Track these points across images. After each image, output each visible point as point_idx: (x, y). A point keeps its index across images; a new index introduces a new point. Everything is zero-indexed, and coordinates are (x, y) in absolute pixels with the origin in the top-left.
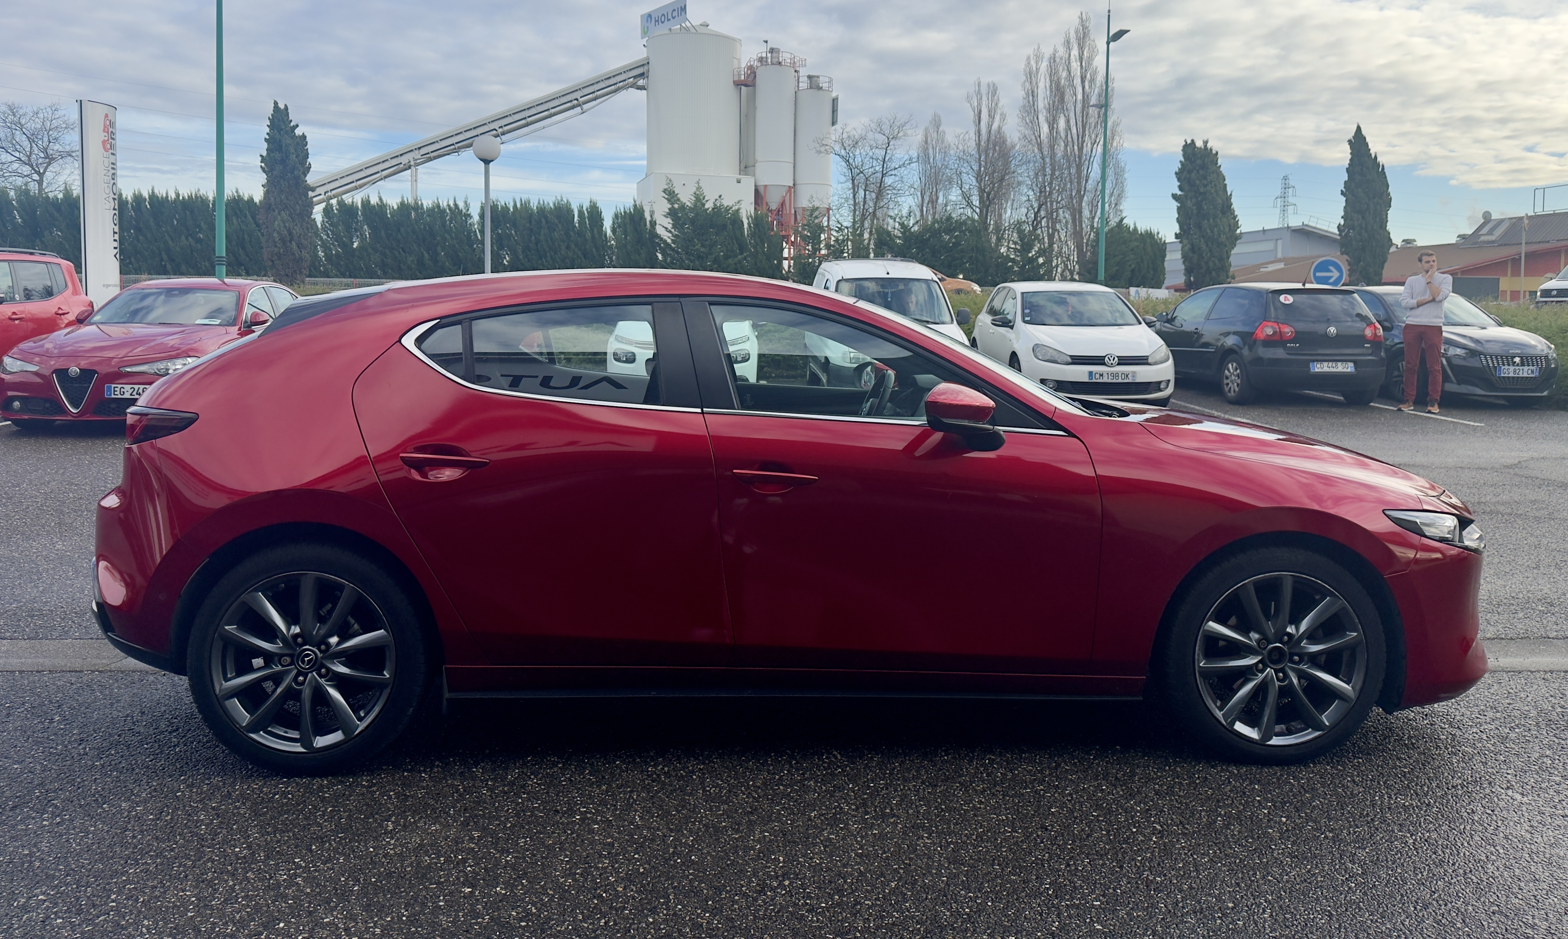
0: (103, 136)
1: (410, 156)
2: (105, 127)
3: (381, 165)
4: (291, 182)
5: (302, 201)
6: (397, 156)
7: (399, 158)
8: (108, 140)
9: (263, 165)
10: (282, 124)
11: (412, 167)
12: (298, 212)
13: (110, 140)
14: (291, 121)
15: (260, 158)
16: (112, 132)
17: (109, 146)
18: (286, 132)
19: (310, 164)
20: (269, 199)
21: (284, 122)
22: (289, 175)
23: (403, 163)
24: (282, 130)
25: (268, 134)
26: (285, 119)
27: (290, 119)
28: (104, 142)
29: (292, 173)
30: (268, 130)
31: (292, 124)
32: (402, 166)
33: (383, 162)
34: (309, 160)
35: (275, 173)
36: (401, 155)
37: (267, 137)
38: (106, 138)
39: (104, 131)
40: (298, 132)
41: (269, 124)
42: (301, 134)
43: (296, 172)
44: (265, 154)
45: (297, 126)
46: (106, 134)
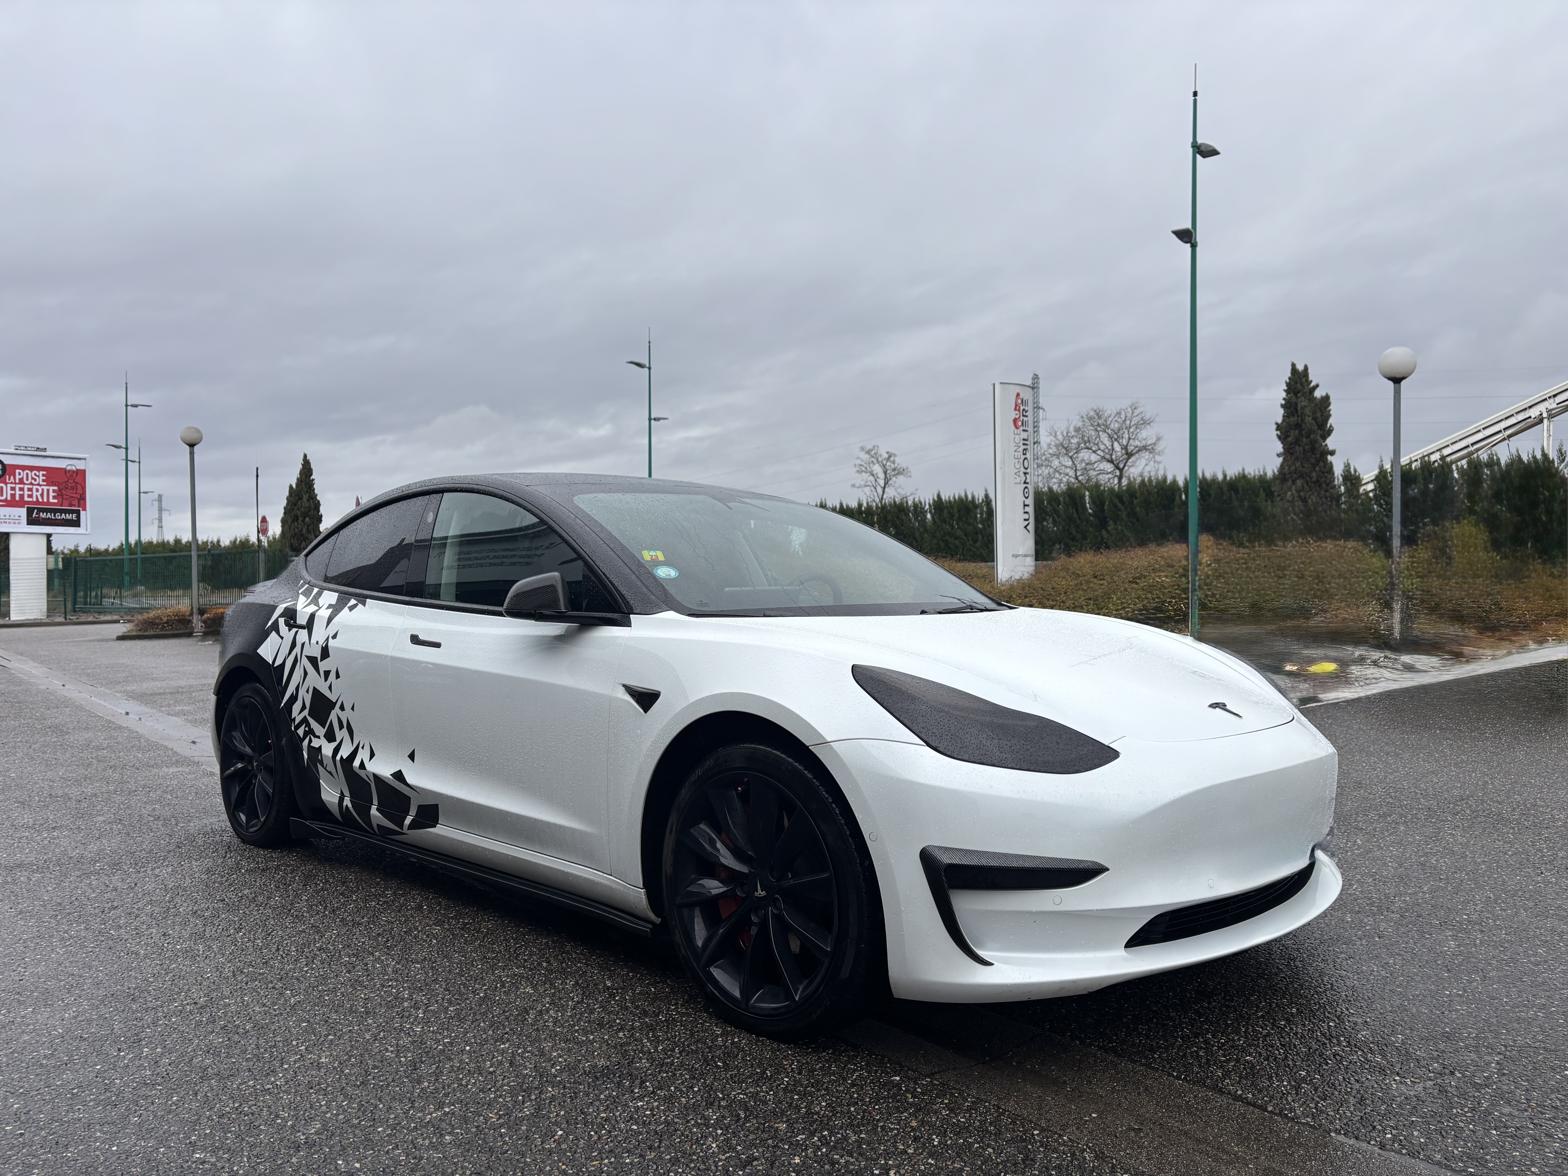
0: (1014, 414)
1: (1542, 408)
2: (1016, 405)
3: (1503, 422)
4: (1307, 447)
5: (1320, 467)
6: (1525, 409)
7: (1527, 411)
8: (1019, 417)
9: (1279, 432)
10: (1299, 385)
11: (1545, 421)
12: (1314, 479)
13: (1022, 418)
14: (1311, 381)
15: (1275, 427)
16: (1024, 410)
17: (1020, 423)
18: (1304, 394)
19: (1331, 426)
20: (1284, 469)
21: (1302, 384)
22: (1304, 440)
23: (1533, 417)
24: (1299, 392)
25: (1284, 399)
26: (1304, 380)
27: (1310, 379)
28: (1015, 421)
29: (1308, 437)
30: (1284, 395)
31: (1312, 385)
32: (1529, 420)
33: (1506, 418)
34: (1331, 421)
35: (1290, 439)
36: (1530, 407)
37: (1283, 402)
38: (1017, 416)
39: (1015, 409)
40: (1318, 394)
41: (1286, 388)
42: (1324, 394)
43: (1312, 436)
44: (1280, 421)
45: (1317, 386)
46: (1017, 412)
